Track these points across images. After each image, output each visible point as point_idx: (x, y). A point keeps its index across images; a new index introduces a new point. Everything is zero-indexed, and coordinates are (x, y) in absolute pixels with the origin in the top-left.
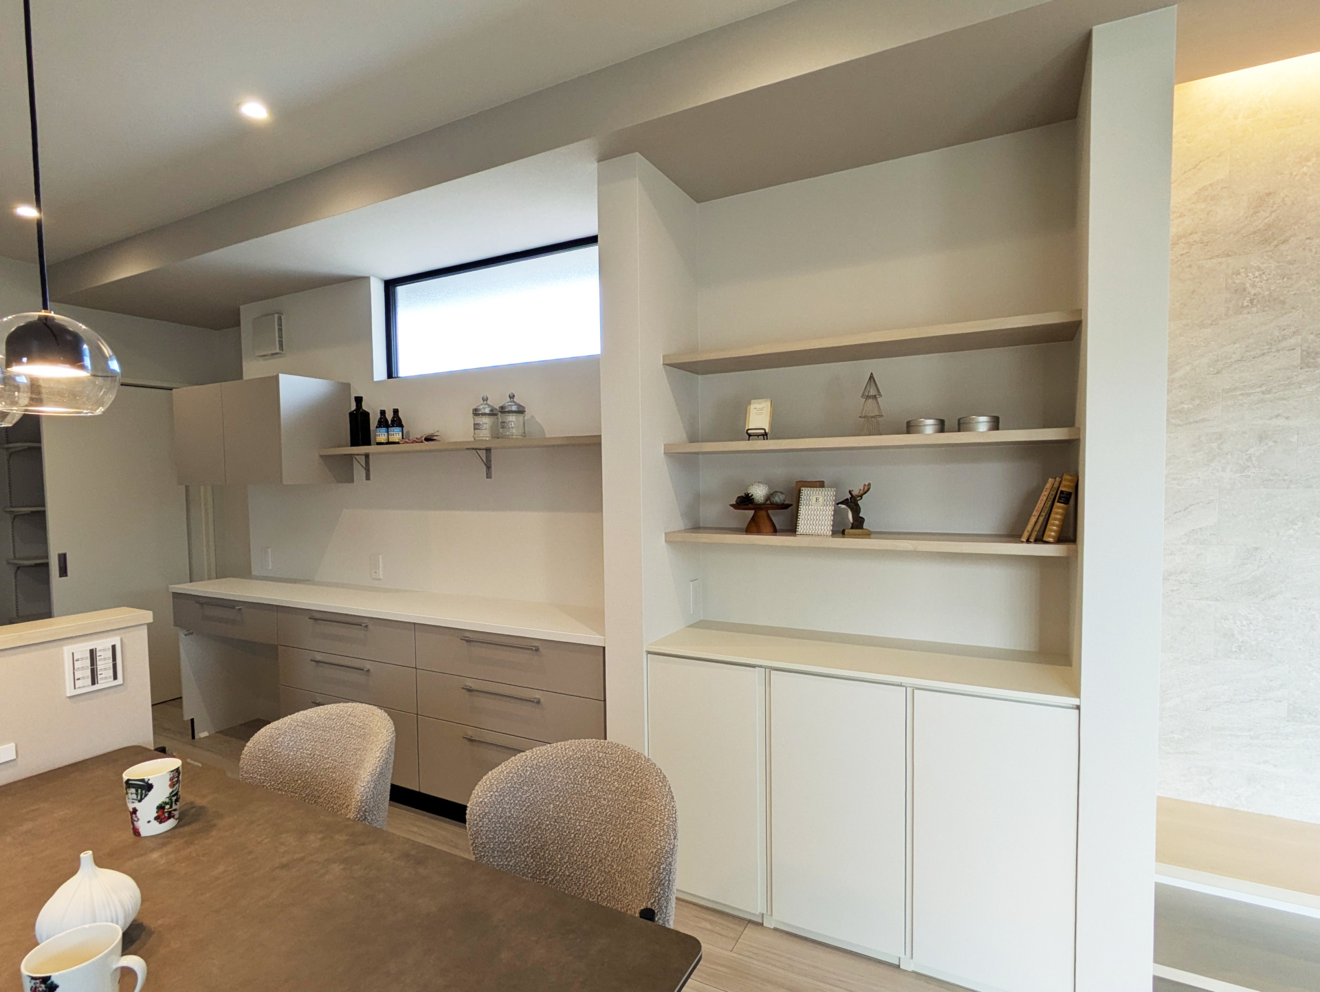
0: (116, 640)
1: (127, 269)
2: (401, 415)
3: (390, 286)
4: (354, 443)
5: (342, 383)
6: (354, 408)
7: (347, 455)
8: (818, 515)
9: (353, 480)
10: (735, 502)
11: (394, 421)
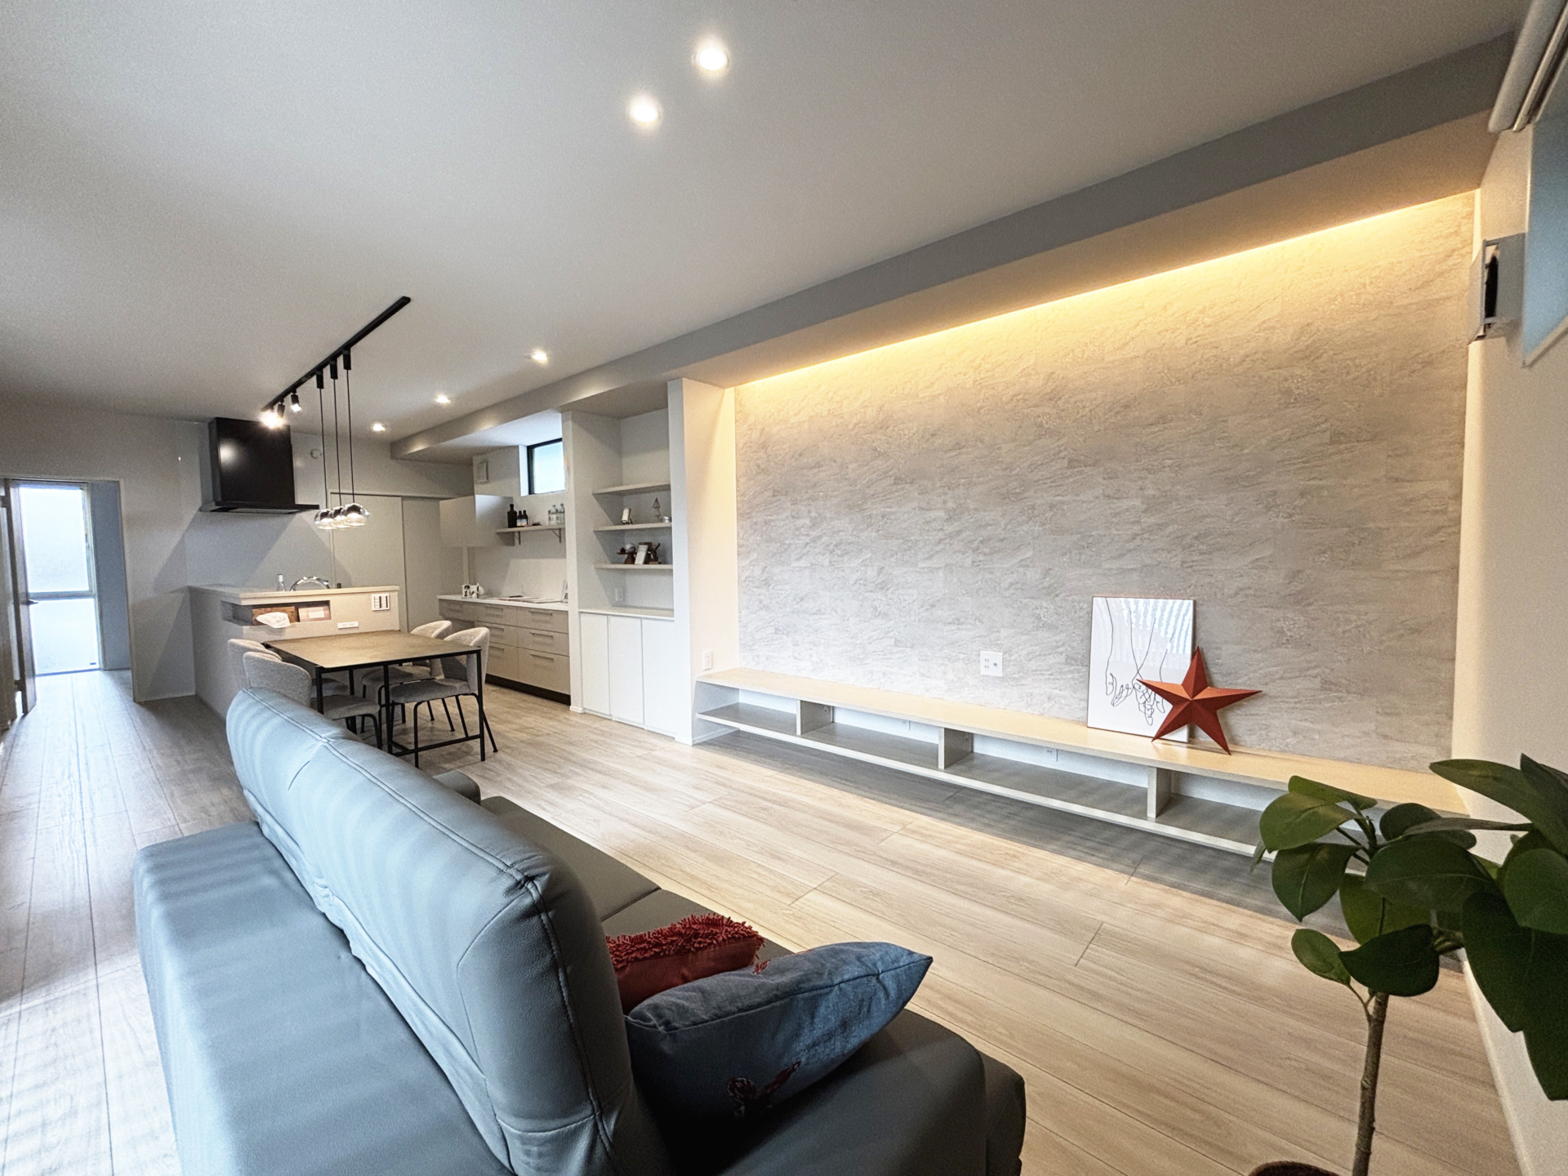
0: (387, 594)
1: (419, 447)
2: (527, 513)
3: (530, 449)
4: (510, 527)
5: (505, 498)
6: (509, 509)
7: (508, 533)
8: (641, 556)
9: (514, 544)
10: (619, 552)
11: (524, 516)
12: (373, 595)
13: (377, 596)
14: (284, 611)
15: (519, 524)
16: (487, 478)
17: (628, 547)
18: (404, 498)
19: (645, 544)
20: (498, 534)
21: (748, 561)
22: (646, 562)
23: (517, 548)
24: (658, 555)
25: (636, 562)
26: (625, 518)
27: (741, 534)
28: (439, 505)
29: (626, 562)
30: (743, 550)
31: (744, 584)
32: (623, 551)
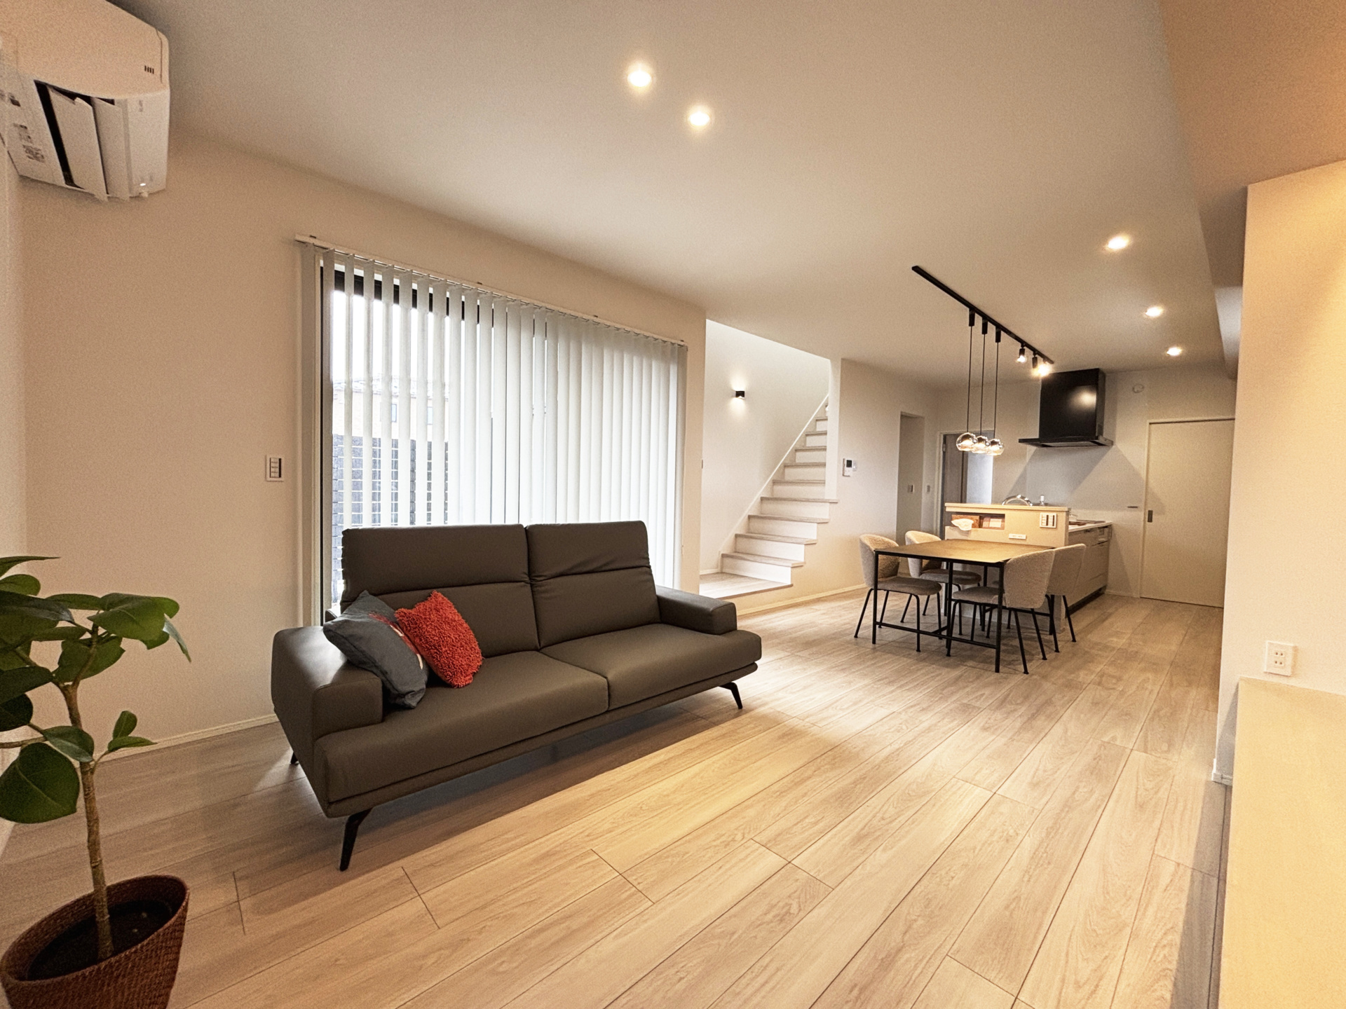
0: (1055, 514)
12: (1041, 513)
13: (1045, 514)
14: (971, 519)
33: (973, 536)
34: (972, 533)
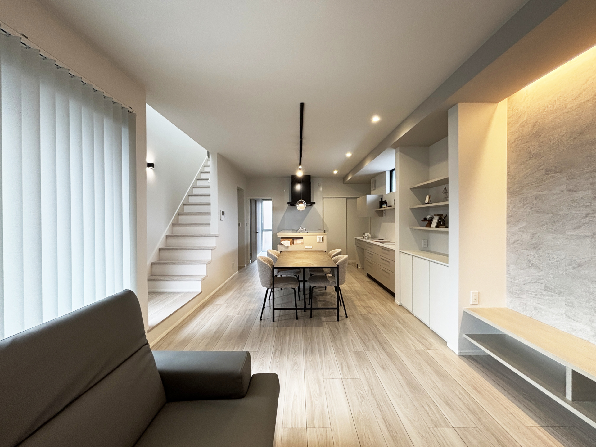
0: (323, 236)
1: (349, 177)
2: (387, 201)
3: (391, 172)
4: (380, 208)
5: (380, 195)
6: (380, 200)
7: (379, 211)
8: (434, 222)
9: (383, 216)
10: (423, 220)
11: (385, 203)
12: (318, 236)
13: (319, 236)
14: (289, 240)
15: (383, 207)
16: (375, 187)
17: (428, 217)
18: (347, 199)
19: (438, 215)
20: (376, 211)
21: (517, 228)
22: (437, 226)
23: (384, 218)
24: (443, 222)
25: (432, 226)
26: (427, 200)
27: (511, 207)
28: (356, 200)
29: (426, 226)
30: (512, 219)
31: (513, 246)
32: (425, 219)
33: (290, 249)
34: (290, 247)
